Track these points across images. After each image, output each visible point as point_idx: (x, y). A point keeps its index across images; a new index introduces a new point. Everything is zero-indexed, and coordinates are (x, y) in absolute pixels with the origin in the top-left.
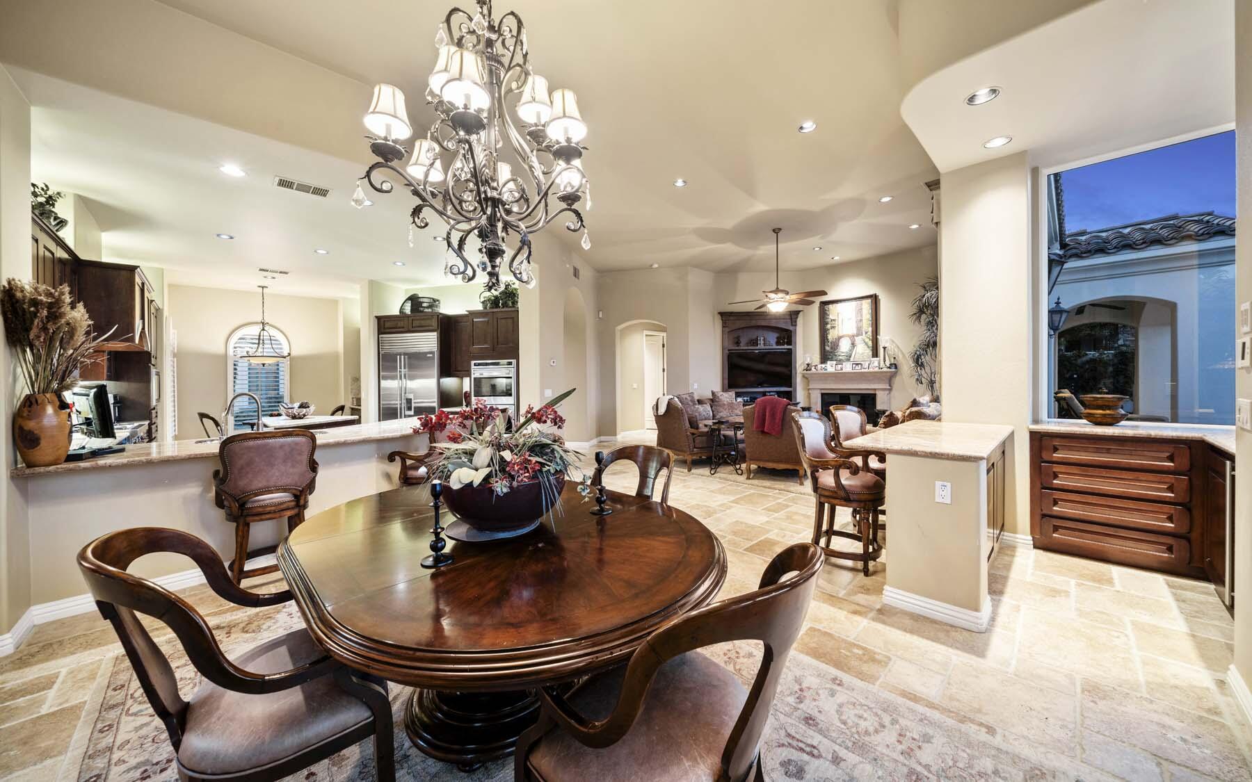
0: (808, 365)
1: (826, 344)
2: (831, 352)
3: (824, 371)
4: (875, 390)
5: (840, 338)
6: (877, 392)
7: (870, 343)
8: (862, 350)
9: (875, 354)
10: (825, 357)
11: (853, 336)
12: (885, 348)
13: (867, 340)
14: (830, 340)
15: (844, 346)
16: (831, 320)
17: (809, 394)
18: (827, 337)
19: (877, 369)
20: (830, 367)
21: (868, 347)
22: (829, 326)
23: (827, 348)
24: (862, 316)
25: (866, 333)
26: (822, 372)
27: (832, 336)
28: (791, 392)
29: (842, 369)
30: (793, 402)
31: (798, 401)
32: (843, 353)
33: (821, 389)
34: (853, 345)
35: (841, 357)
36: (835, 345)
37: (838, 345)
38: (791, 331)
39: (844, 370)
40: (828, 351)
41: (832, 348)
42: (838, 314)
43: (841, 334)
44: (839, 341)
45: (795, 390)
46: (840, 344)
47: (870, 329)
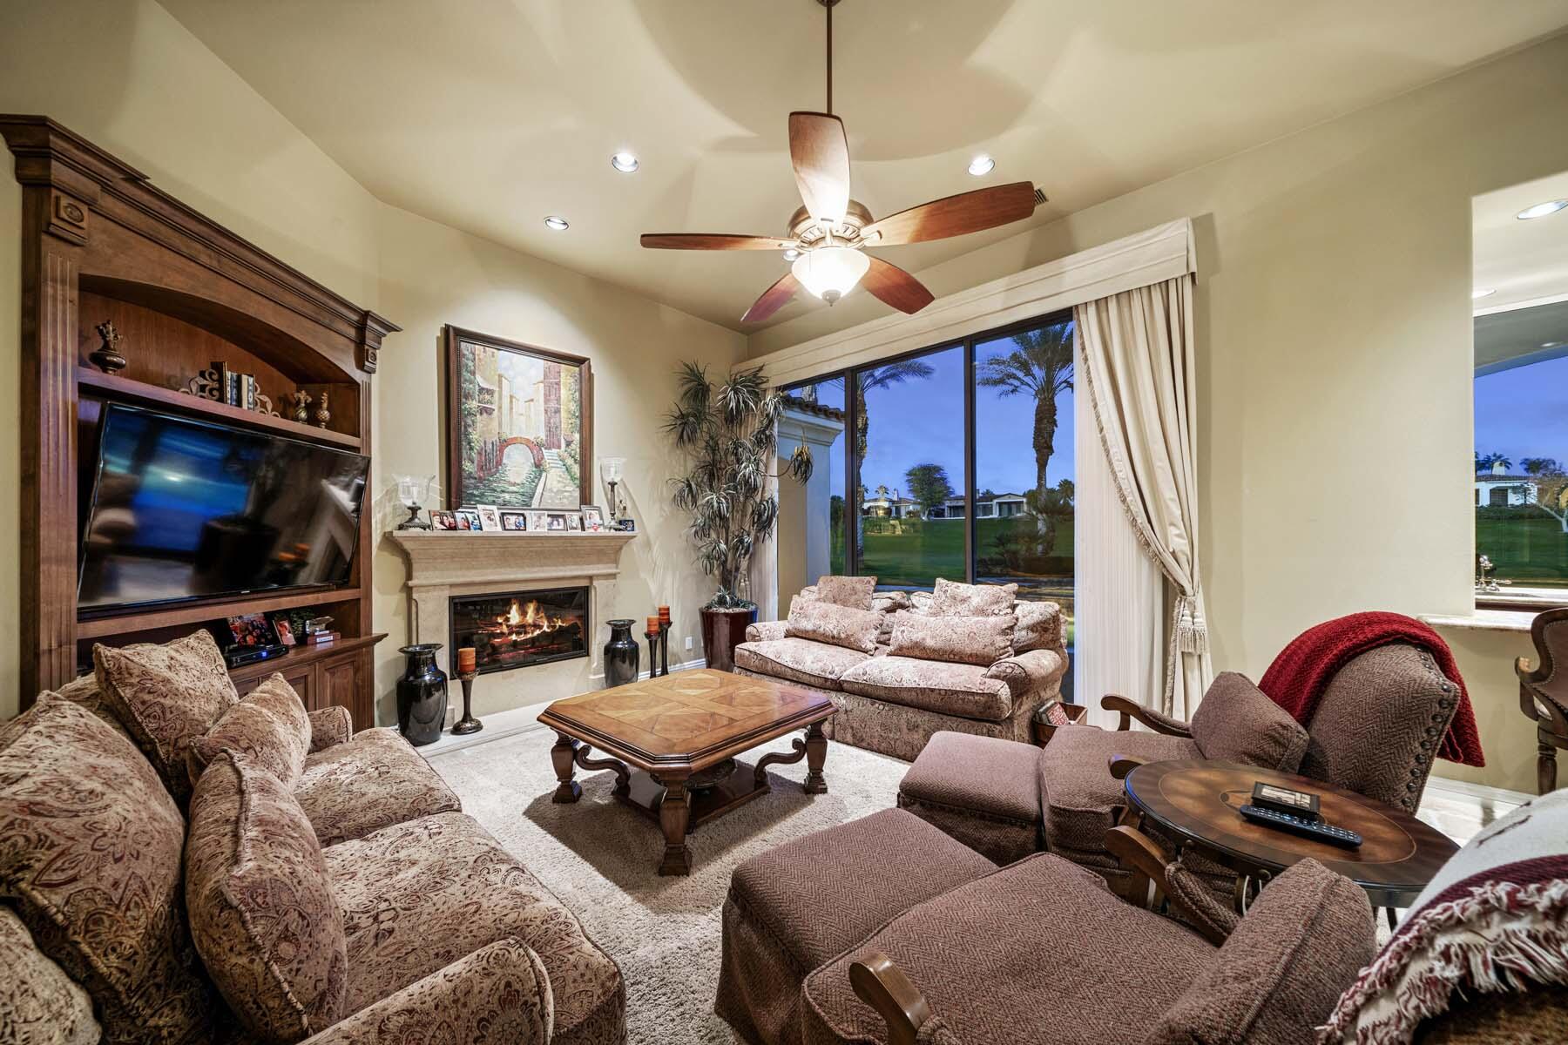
0: (414, 510)
2: (480, 480)
3: (473, 533)
4: (591, 578)
5: (505, 443)
6: (593, 583)
7: (576, 469)
8: (558, 485)
9: (587, 496)
10: (456, 493)
11: (539, 445)
12: (609, 485)
13: (570, 461)
14: (476, 446)
15: (516, 465)
16: (481, 390)
17: (411, 601)
18: (467, 434)
19: (598, 531)
20: (486, 520)
21: (573, 479)
22: (473, 404)
23: (468, 466)
24: (558, 400)
25: (568, 444)
26: (466, 533)
27: (480, 432)
28: (356, 603)
29: (519, 528)
31: (376, 630)
33: (452, 586)
34: (539, 466)
35: (507, 496)
36: (492, 461)
37: (499, 463)
38: (353, 385)
39: (526, 531)
40: (470, 476)
41: (481, 468)
42: (500, 376)
43: (508, 434)
44: (501, 451)
45: (368, 596)
46: (504, 461)
47: (577, 436)
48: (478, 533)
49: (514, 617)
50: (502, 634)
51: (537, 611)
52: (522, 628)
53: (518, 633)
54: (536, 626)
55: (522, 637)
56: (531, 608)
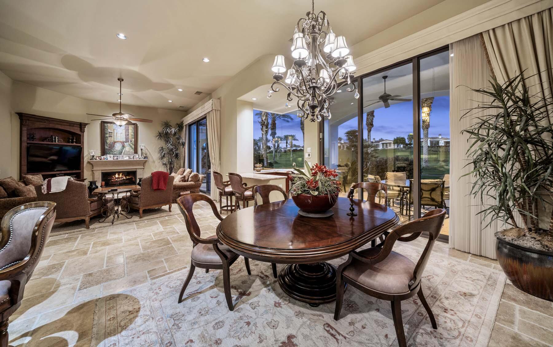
0: (93, 156)
1: (105, 145)
2: (109, 150)
3: (105, 160)
4: (136, 169)
5: (115, 142)
6: (137, 170)
7: (133, 146)
8: (128, 150)
9: (136, 152)
10: (104, 152)
11: (124, 142)
12: (142, 149)
13: (131, 145)
14: (108, 143)
15: (118, 147)
16: (109, 132)
17: (93, 173)
18: (106, 141)
19: (138, 159)
20: (109, 158)
21: (132, 148)
22: (108, 135)
23: (106, 147)
24: (128, 133)
25: (131, 141)
26: (104, 160)
27: (109, 140)
28: (80, 173)
29: (117, 159)
30: (81, 179)
31: (85, 178)
32: (116, 150)
33: (102, 170)
34: (123, 147)
35: (115, 153)
36: (112, 145)
37: (114, 146)
38: (80, 135)
39: (119, 159)
40: (107, 149)
41: (109, 147)
42: (114, 129)
43: (116, 140)
44: (114, 144)
45: (83, 172)
46: (115, 146)
47: (133, 140)
48: (107, 160)
49: (117, 176)
50: (114, 179)
51: (122, 175)
52: (118, 178)
53: (118, 179)
54: (122, 178)
55: (119, 180)
56: (121, 175)
